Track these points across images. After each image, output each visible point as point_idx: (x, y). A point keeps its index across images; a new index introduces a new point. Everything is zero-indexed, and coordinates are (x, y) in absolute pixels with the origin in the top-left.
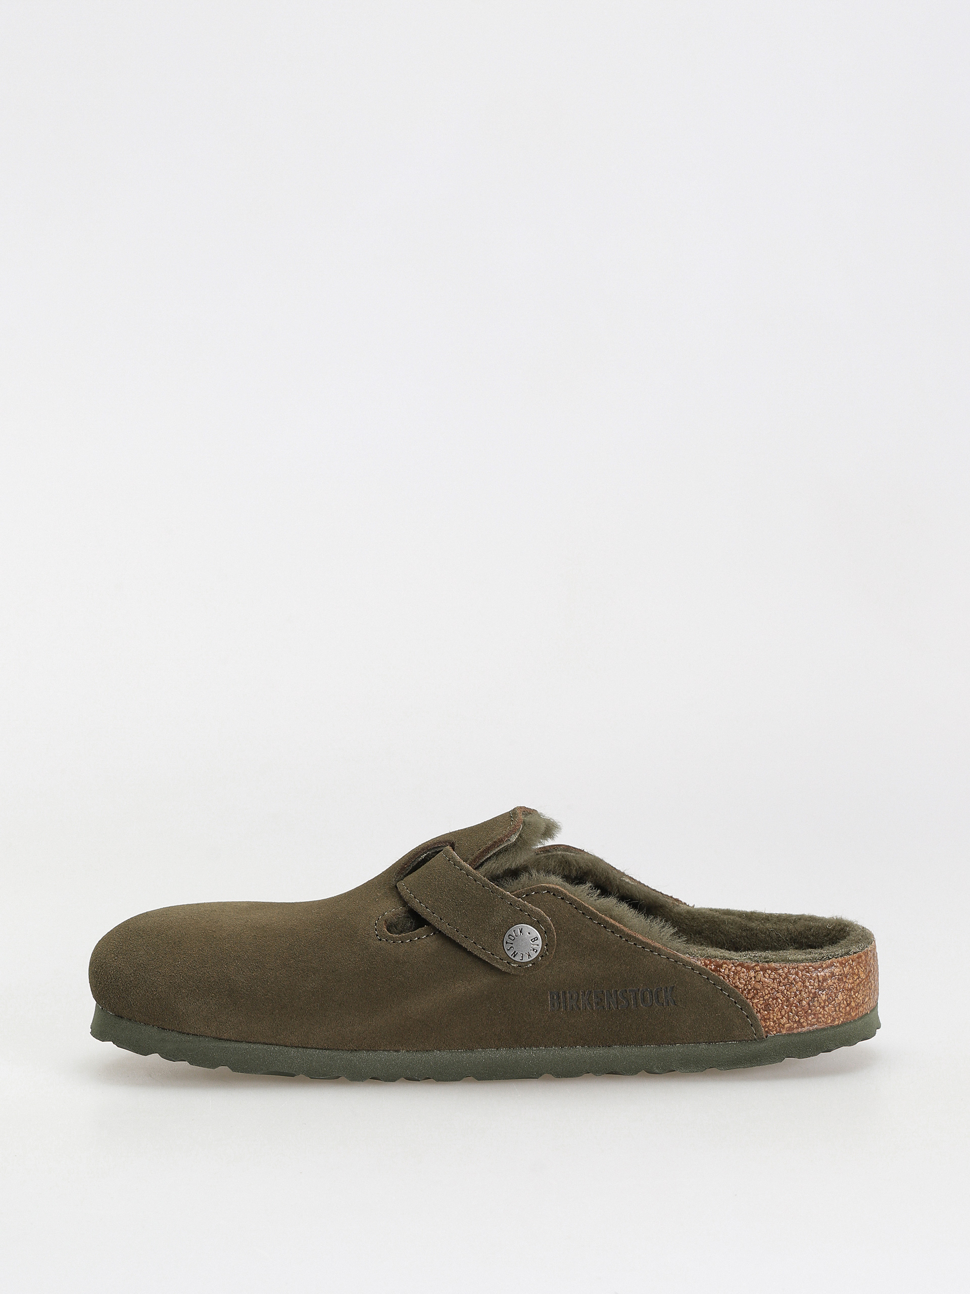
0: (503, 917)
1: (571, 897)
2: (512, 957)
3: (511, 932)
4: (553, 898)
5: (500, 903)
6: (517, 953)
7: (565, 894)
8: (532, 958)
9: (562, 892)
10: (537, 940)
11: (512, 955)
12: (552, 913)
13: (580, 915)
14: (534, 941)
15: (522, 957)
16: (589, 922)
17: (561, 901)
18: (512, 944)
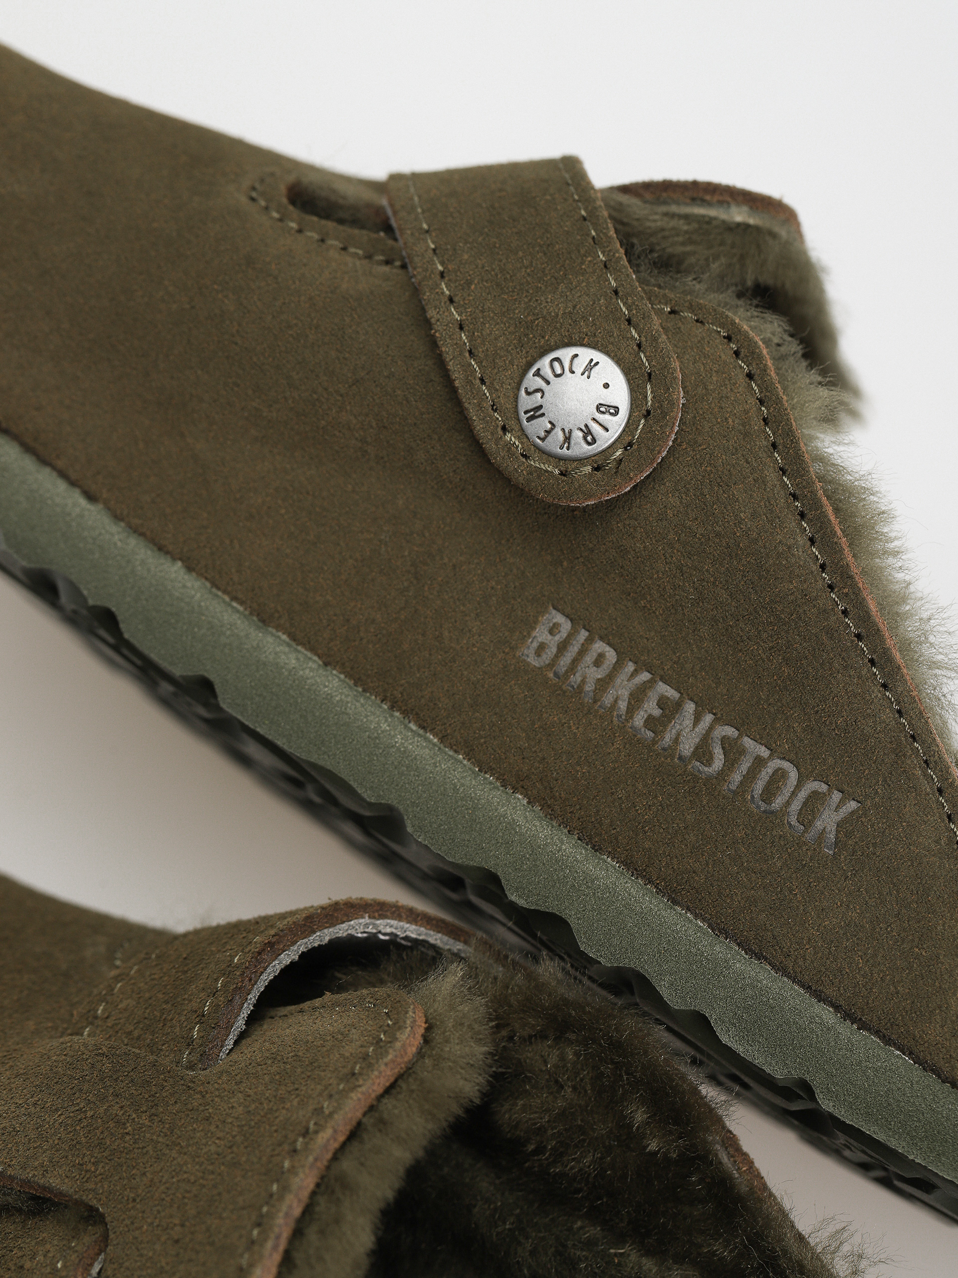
0: (574, 307)
1: (772, 383)
2: (524, 417)
3: (565, 354)
4: (728, 357)
5: (594, 272)
6: (543, 415)
7: (765, 369)
8: (569, 453)
9: (760, 357)
10: (611, 414)
11: (526, 412)
12: (700, 390)
13: (765, 443)
14: (603, 413)
15: (548, 432)
16: (772, 476)
17: (742, 380)
18: (548, 383)
